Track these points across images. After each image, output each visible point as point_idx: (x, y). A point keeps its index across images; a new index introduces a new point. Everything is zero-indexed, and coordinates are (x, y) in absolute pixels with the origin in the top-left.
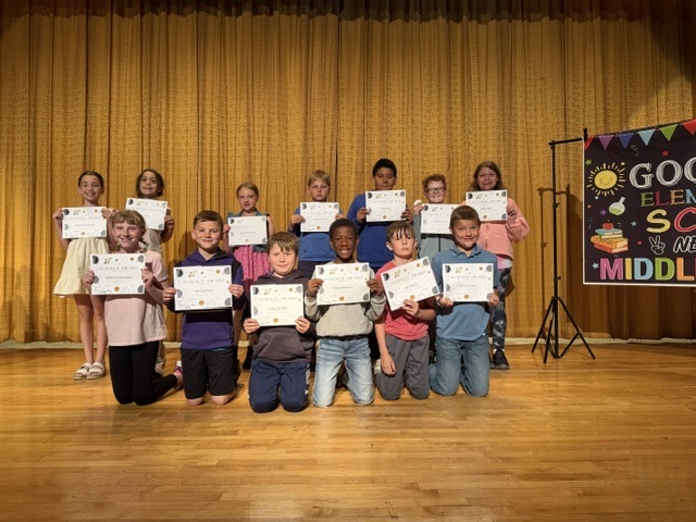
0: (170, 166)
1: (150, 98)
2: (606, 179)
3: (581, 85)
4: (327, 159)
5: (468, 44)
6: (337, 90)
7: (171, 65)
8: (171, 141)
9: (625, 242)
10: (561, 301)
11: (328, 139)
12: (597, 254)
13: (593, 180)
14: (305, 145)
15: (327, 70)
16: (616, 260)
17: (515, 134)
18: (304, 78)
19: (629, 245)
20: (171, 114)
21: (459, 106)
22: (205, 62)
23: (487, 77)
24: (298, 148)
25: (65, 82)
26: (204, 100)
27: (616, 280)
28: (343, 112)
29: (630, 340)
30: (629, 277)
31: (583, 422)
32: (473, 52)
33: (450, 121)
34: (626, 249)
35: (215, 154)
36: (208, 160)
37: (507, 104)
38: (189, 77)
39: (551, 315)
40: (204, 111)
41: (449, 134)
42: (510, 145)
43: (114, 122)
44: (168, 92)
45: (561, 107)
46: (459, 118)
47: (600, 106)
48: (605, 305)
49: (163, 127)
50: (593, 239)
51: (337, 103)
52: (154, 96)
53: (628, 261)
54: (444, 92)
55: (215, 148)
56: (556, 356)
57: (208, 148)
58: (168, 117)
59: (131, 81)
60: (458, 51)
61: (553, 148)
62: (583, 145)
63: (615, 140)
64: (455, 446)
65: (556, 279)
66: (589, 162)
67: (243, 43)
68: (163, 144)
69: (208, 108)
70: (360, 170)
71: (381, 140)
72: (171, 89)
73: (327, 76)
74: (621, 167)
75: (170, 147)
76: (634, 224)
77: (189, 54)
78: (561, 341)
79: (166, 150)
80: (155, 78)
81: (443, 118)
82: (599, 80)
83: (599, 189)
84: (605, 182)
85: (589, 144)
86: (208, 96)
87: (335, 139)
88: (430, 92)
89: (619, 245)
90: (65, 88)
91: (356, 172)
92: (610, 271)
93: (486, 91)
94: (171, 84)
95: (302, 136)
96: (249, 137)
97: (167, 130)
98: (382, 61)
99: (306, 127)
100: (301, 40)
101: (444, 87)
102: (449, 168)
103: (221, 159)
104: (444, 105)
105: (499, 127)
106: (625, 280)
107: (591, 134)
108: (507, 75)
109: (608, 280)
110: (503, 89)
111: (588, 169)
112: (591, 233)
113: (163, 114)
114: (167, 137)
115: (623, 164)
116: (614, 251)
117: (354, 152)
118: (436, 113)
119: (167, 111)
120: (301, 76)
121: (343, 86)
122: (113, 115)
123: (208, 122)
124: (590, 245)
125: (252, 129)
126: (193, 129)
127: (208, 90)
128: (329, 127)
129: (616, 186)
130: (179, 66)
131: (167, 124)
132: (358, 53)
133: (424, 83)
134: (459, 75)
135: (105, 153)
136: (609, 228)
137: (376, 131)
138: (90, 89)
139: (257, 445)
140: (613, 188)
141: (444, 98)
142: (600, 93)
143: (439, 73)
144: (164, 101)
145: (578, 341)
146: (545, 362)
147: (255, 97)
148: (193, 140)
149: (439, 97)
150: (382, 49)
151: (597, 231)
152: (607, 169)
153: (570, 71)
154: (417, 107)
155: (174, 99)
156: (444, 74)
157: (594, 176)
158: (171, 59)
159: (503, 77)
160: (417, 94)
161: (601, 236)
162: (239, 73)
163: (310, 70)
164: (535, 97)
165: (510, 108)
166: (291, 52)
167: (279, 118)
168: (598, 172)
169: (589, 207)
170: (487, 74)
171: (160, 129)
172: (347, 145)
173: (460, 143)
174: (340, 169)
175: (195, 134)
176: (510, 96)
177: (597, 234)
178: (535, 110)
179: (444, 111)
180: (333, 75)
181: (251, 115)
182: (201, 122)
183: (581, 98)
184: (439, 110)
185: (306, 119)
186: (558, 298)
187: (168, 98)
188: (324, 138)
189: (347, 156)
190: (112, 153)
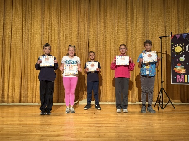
1: (26, 20)
2: (178, 49)
3: (171, 18)
4: (85, 42)
5: (133, 4)
6: (89, 19)
7: (33, 9)
9: (185, 70)
10: (164, 90)
11: (86, 35)
12: (175, 74)
13: (174, 49)
14: (78, 37)
15: (86, 12)
16: (182, 76)
17: (149, 34)
18: (78, 15)
19: (186, 71)
20: (33, 26)
21: (130, 24)
22: (44, 9)
23: (139, 16)
24: (76, 38)
26: (44, 21)
27: (182, 83)
28: (91, 26)
29: (188, 103)
30: (186, 81)
31: (170, 129)
32: (134, 6)
33: (127, 29)
34: (185, 72)
37: (146, 24)
38: (39, 14)
39: (160, 94)
40: (44, 25)
41: (126, 34)
42: (147, 37)
43: (13, 28)
44: (32, 19)
45: (164, 25)
46: (130, 28)
47: (177, 25)
48: (179, 91)
49: (30, 30)
50: (174, 69)
51: (89, 23)
52: (27, 20)
53: (186, 76)
54: (124, 20)
55: (47, 37)
56: (162, 108)
57: (45, 37)
59: (19, 14)
60: (130, 6)
61: (161, 39)
62: (171, 38)
63: (181, 36)
64: (127, 136)
65: (162, 82)
66: (173, 43)
67: (57, 3)
68: (30, 36)
69: (45, 24)
70: (97, 45)
71: (103, 35)
72: (33, 18)
73: (86, 14)
74: (183, 45)
75: (32, 37)
76: (187, 64)
77: (39, 5)
78: (164, 103)
79: (31, 38)
80: (27, 14)
81: (124, 28)
82: (177, 17)
83: (176, 52)
84: (178, 50)
85: (173, 37)
86: (45, 20)
87: (88, 35)
88: (120, 20)
89: (183, 71)
91: (95, 46)
92: (180, 79)
93: (139, 19)
94: (33, 16)
95: (77, 34)
96: (59, 34)
97: (31, 31)
98: (104, 9)
99: (78, 30)
100: (77, 2)
101: (125, 18)
103: (49, 41)
104: (124, 24)
105: (143, 31)
106: (185, 83)
107: (173, 34)
108: (146, 15)
109: (179, 83)
110: (144, 19)
111: (172, 46)
112: (173, 67)
113: (30, 26)
114: (31, 34)
115: (184, 44)
116: (181, 73)
117: (95, 39)
119: (31, 25)
120: (77, 14)
121: (91, 17)
122: (13, 26)
123: (45, 28)
124: (173, 71)
125: (60, 31)
126: (40, 31)
127: (45, 18)
128: (86, 31)
129: (181, 51)
130: (35, 10)
131: (31, 29)
132: (96, 6)
133: (118, 17)
134: (130, 14)
135: (10, 39)
136: (179, 65)
137: (102, 33)
138: (5, 17)
139: (62, 135)
140: (180, 52)
141: (125, 22)
142: (177, 20)
143: (123, 13)
144: (30, 22)
145: (170, 103)
146: (158, 110)
147: (61, 21)
148: (40, 35)
149: (123, 21)
150: (104, 5)
151: (175, 66)
152: (178, 46)
153: (167, 13)
154: (116, 25)
155: (34, 21)
156: (125, 14)
157: (174, 48)
158: (33, 7)
159: (144, 15)
160: (116, 20)
161: (177, 68)
162: (56, 13)
163: (80, 12)
164: (155, 22)
165: (147, 25)
166: (73, 6)
167: (69, 28)
168: (176, 47)
169: (173, 58)
170: (139, 14)
171: (29, 31)
172: (92, 37)
173: (130, 37)
174: (90, 45)
175: (41, 33)
176: (147, 21)
177: (175, 67)
178: (155, 26)
179: (125, 26)
180: (87, 14)
181: (60, 27)
182: (42, 28)
183: (171, 22)
184: (123, 26)
185: (78, 28)
186: (163, 89)
187: (31, 21)
188: (84, 34)
189: (92, 41)
190: (12, 39)
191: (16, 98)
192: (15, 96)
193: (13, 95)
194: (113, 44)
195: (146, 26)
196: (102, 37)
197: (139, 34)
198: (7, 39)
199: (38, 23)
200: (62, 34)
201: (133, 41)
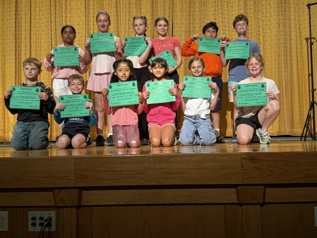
8: (69, 16)
11: (167, 11)
14: (153, 15)
17: (289, 4)
36: (92, 27)
41: (246, 5)
42: (285, 11)
43: (33, 5)
49: (64, 7)
56: (314, 139)
57: (91, 19)
61: (309, 8)
65: (313, 90)
68: (64, 17)
70: (188, 30)
71: (200, 11)
87: (171, 11)
91: (186, 32)
95: (150, 9)
96: (117, 11)
97: (66, 9)
99: (153, 3)
114: (66, 13)
117: (184, 18)
123: (91, 3)
125: (119, 6)
126: (82, 7)
128: (167, 3)
131: (66, 5)
135: (28, 24)
137: (197, 5)
171: (62, 8)
172: (179, 13)
173: (253, 11)
175: (84, 10)
182: (87, 3)
186: (315, 102)
188: (164, 10)
189: (179, 21)
190: (32, 25)
196: (197, 13)
197: (269, 5)
198: (23, 25)
200: (122, 19)
201: (259, 19)
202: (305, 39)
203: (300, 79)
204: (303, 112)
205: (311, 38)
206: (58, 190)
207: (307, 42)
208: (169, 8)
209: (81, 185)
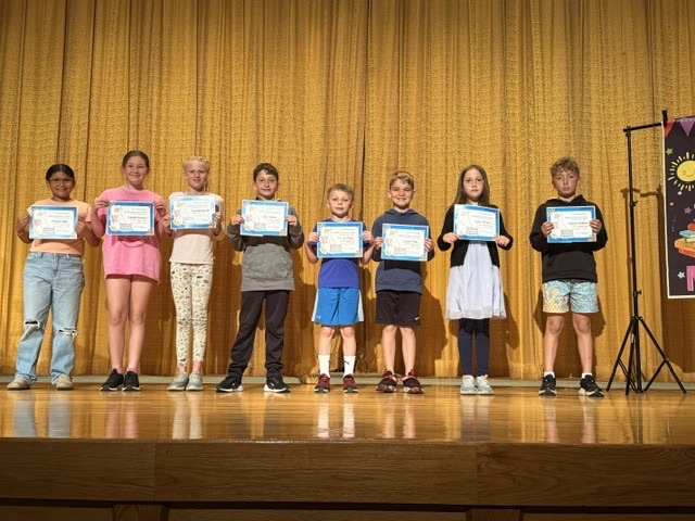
0: (162, 161)
1: (140, 79)
2: (690, 170)
3: (673, 62)
4: (352, 152)
5: (528, 12)
6: (366, 70)
7: (166, 40)
8: (163, 131)
10: (643, 322)
11: (354, 128)
12: (683, 261)
13: (675, 172)
14: (326, 135)
15: (354, 47)
17: (589, 122)
18: (325, 56)
20: (164, 99)
21: (517, 88)
22: (206, 36)
23: (552, 57)
24: (317, 137)
25: (38, 59)
26: (205, 80)
28: (372, 96)
32: (535, 21)
33: (505, 106)
35: (215, 146)
36: (207, 154)
37: (577, 86)
38: (187, 55)
40: (204, 96)
41: (505, 122)
42: (581, 136)
43: (94, 107)
44: (161, 73)
45: (647, 88)
46: (518, 103)
49: (155, 113)
50: (678, 244)
51: (365, 85)
52: (145, 77)
54: (497, 72)
55: (216, 139)
57: (208, 139)
58: (160, 102)
59: (116, 58)
60: (517, 21)
61: (628, 136)
62: (662, 132)
65: (636, 293)
66: (670, 151)
67: (252, 15)
68: (154, 134)
69: (209, 92)
70: (393, 165)
71: (419, 130)
72: (165, 69)
73: (354, 55)
75: (162, 138)
77: (187, 25)
79: (158, 141)
80: (146, 55)
81: (497, 103)
83: (682, 182)
84: (688, 173)
85: (669, 129)
86: (210, 78)
87: (361, 128)
88: (481, 72)
90: (38, 66)
91: (389, 169)
93: (552, 69)
94: (164, 62)
95: (320, 124)
96: (258, 125)
97: (159, 118)
98: (422, 34)
99: (327, 112)
100: (322, 11)
101: (498, 66)
102: (504, 164)
103: (223, 152)
104: (497, 88)
105: (567, 113)
107: (672, 117)
108: (578, 51)
110: (573, 67)
111: (669, 159)
112: (674, 236)
113: (156, 98)
114: (158, 125)
117: (386, 143)
118: (488, 98)
119: (160, 95)
120: (322, 54)
121: (373, 64)
122: (94, 99)
123: (208, 107)
124: (673, 250)
125: (261, 115)
126: (190, 115)
127: (210, 69)
128: (355, 113)
130: (175, 41)
131: (159, 109)
132: (392, 22)
133: (473, 61)
134: (517, 52)
135: (84, 144)
137: (412, 120)
138: (67, 68)
141: (498, 80)
143: (492, 48)
144: (156, 82)
147: (267, 79)
148: (190, 130)
149: (492, 77)
150: (422, 20)
151: (681, 233)
152: (690, 159)
153: (659, 44)
154: (465, 89)
155: (169, 81)
156: (498, 50)
157: (676, 168)
158: (165, 32)
159: (572, 53)
160: (464, 75)
161: (686, 238)
162: (247, 50)
163: (333, 48)
164: (615, 77)
165: (582, 91)
166: (310, 23)
167: (294, 103)
168: (681, 162)
169: (672, 204)
170: (552, 50)
171: (151, 115)
172: (377, 134)
173: (518, 134)
174: (368, 164)
175: (194, 122)
176: (582, 76)
177: (681, 237)
178: (615, 92)
179: (498, 95)
180: (361, 52)
181: (261, 100)
182: (200, 107)
183: (674, 77)
184: (492, 93)
185: (327, 105)
186: (639, 318)
187: (160, 79)
188: (349, 126)
189: (376, 149)
190: (91, 145)
191: (99, 357)
192: (96, 350)
193: (91, 345)
194: (454, 159)
195: (578, 94)
196: (412, 134)
197: (551, 123)
198: (73, 144)
199: (182, 88)
200: (266, 124)
201: (529, 149)
202: (622, 191)
203: (609, 269)
204: (615, 333)
205: (631, 190)
206: (122, 506)
207: (625, 196)
208: (358, 123)
209: (166, 499)
